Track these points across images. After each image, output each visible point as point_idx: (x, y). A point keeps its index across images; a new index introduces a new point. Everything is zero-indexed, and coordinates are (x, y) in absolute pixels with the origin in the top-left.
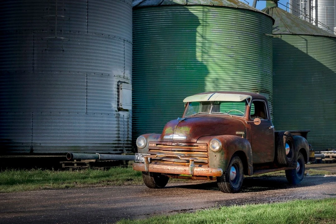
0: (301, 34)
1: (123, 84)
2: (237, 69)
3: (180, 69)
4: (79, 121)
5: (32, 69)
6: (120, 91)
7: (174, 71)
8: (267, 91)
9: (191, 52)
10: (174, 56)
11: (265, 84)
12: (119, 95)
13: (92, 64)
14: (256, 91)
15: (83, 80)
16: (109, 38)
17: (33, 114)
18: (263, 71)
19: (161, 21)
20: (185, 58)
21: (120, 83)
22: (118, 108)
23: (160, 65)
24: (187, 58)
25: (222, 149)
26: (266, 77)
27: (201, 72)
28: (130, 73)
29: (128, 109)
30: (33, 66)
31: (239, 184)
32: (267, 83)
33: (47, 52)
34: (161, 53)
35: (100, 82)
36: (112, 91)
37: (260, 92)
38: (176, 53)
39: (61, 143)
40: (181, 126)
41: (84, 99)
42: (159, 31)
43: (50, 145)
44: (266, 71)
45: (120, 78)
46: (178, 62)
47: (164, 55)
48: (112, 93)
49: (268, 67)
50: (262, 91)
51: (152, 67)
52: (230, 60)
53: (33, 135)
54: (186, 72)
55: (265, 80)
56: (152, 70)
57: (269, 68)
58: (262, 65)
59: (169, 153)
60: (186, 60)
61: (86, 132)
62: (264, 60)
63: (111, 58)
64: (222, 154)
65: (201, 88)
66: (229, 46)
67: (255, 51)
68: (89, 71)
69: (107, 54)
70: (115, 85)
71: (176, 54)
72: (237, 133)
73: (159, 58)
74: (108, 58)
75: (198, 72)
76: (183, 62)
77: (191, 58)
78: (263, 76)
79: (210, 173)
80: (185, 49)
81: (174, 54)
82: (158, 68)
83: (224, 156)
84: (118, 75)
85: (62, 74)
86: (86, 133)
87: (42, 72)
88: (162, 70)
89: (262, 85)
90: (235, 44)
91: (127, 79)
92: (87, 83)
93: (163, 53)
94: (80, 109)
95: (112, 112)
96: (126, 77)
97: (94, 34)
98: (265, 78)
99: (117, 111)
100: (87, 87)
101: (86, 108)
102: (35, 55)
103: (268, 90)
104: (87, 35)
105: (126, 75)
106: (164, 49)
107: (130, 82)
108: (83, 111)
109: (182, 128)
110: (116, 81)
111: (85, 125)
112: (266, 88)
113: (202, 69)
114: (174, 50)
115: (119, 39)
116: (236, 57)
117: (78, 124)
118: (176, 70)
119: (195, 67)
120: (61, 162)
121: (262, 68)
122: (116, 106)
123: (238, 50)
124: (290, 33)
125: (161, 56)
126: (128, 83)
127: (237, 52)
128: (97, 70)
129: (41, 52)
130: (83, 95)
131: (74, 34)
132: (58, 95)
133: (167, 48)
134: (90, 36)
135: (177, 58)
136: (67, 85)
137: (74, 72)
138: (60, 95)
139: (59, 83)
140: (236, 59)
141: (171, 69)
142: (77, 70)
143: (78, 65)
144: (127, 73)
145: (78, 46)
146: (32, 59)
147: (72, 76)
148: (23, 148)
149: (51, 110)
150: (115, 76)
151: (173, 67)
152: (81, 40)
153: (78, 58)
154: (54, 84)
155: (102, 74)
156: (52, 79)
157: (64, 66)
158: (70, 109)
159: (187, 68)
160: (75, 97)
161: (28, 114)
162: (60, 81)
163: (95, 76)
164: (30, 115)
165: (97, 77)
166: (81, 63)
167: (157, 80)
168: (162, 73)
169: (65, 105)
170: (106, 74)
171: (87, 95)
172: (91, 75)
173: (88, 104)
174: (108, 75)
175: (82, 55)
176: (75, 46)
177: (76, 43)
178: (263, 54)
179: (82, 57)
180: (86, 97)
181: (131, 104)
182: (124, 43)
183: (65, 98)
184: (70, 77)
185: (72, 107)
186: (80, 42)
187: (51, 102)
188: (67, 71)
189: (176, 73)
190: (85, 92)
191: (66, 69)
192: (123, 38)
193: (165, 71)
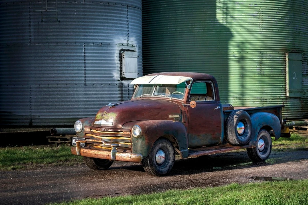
1: (126, 52)
2: (262, 28)
3: (198, 31)
4: (77, 93)
5: (29, 41)
6: (123, 60)
7: (192, 33)
8: (301, 51)
9: (209, 12)
10: (192, 17)
11: (298, 43)
12: (122, 64)
13: (90, 34)
14: (284, 52)
15: (81, 51)
16: (108, 6)
17: (32, 86)
18: (295, 29)
20: (203, 19)
21: (122, 51)
22: (120, 78)
23: (178, 27)
24: (205, 19)
25: (142, 135)
26: (299, 36)
27: (221, 34)
28: (135, 40)
29: (133, 78)
30: (30, 38)
31: (168, 168)
32: (300, 41)
33: (43, 23)
34: (178, 15)
35: (99, 51)
36: (114, 60)
37: (289, 52)
39: (59, 115)
40: (109, 112)
41: (82, 70)
43: (48, 117)
44: (300, 28)
45: (123, 46)
46: (196, 24)
47: (181, 17)
48: (114, 62)
49: (302, 24)
50: (293, 51)
51: (169, 30)
52: (253, 19)
53: (32, 107)
54: (204, 34)
55: (298, 39)
56: (169, 33)
57: (304, 25)
58: (293, 22)
59: (98, 138)
60: (204, 22)
61: (86, 103)
62: (295, 17)
63: (111, 26)
64: (143, 140)
65: (220, 51)
66: (253, 4)
67: (284, 8)
68: (87, 41)
69: (107, 23)
70: (117, 53)
71: (193, 15)
72: (170, 117)
73: (176, 19)
74: (107, 26)
75: (217, 34)
76: (201, 24)
77: (209, 19)
78: (295, 34)
79: (130, 158)
80: (203, 9)
81: (192, 15)
82: (176, 31)
83: (145, 141)
85: (59, 46)
86: (85, 105)
87: (39, 44)
88: (180, 33)
89: (293, 44)
90: (259, 2)
91: (132, 46)
92: (85, 54)
93: (180, 15)
94: (78, 80)
95: (113, 82)
96: (131, 44)
97: (92, 3)
99: (120, 80)
100: (85, 57)
101: (84, 79)
102: (32, 27)
103: (302, 49)
104: (84, 5)
106: (181, 10)
107: (137, 49)
108: (82, 82)
109: (110, 114)
110: (118, 50)
111: (84, 96)
112: (299, 48)
113: (222, 30)
114: (191, 11)
115: (121, 6)
116: (260, 16)
117: (77, 96)
118: (194, 32)
119: (214, 28)
120: (47, 137)
121: (292, 25)
122: (119, 75)
123: (263, 8)
125: (178, 18)
126: (133, 51)
127: (262, 10)
128: (96, 39)
129: (37, 24)
130: (82, 66)
131: (70, 4)
132: (55, 67)
133: (184, 9)
134: (87, 5)
135: (194, 20)
136: (64, 56)
137: (71, 42)
138: (57, 67)
139: (56, 55)
140: (260, 18)
141: (189, 31)
142: (75, 41)
143: (75, 35)
144: (132, 40)
145: (74, 17)
146: (29, 31)
147: (69, 47)
148: (22, 121)
149: (49, 83)
150: (117, 44)
151: (190, 29)
152: (78, 9)
153: (75, 29)
154: (51, 56)
155: (101, 44)
156: (49, 51)
157: (60, 37)
158: (68, 80)
159: (205, 31)
160: (72, 68)
161: (26, 86)
162: (57, 53)
163: (93, 46)
164: (28, 88)
165: (96, 46)
166: (78, 34)
167: (175, 43)
168: (179, 36)
169: (62, 77)
170: (106, 43)
171: (85, 66)
172: (89, 45)
173: (86, 75)
174: (108, 44)
175: (79, 25)
176: (71, 16)
177: (73, 13)
178: (295, 10)
179: (79, 27)
180: (85, 68)
181: (136, 72)
182: (127, 9)
183: (62, 70)
184: (67, 48)
185: (70, 79)
186: (77, 11)
187: (48, 74)
188: (64, 42)
189: (194, 35)
190: (83, 63)
191: (63, 41)
192: (126, 4)
193: (183, 34)
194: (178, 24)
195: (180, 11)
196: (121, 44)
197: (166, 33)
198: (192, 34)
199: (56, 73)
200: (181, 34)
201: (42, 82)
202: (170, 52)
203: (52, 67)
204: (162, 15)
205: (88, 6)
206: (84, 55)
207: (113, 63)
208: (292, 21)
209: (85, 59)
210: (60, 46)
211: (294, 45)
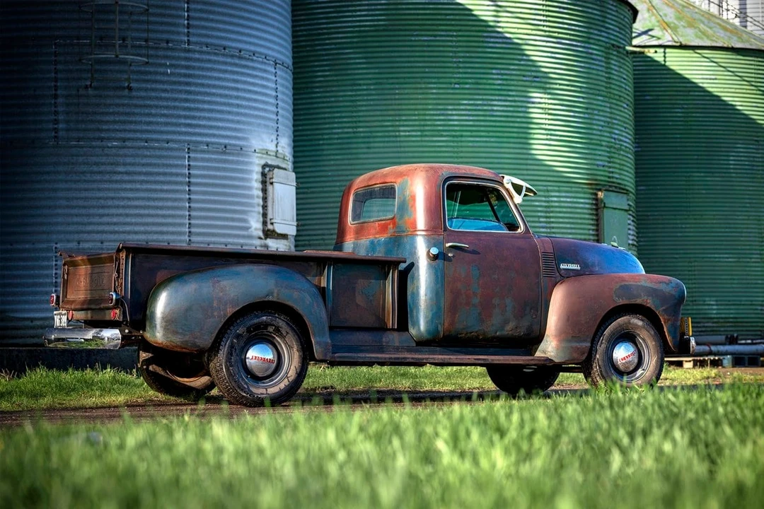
0: (700, 44)
1: (276, 170)
2: (549, 132)
3: (407, 134)
5: (53, 134)
6: (270, 188)
7: (394, 139)
8: (623, 189)
9: (434, 91)
10: (393, 102)
11: (617, 171)
12: (266, 198)
13: (201, 123)
14: (595, 189)
15: (180, 163)
16: (240, 58)
17: (58, 246)
18: (612, 138)
19: (359, 13)
20: (421, 107)
21: (267, 169)
22: (264, 231)
23: (358, 124)
24: (425, 107)
26: (619, 154)
27: (461, 142)
28: (289, 145)
29: (289, 233)
30: (56, 126)
32: (622, 167)
33: (90, 92)
34: (360, 96)
35: (221, 165)
36: (250, 188)
37: (606, 190)
38: (398, 94)
41: (182, 208)
42: (355, 40)
44: (621, 138)
45: (269, 157)
46: (404, 118)
47: (368, 100)
48: (250, 193)
49: (624, 129)
50: (611, 189)
51: (337, 131)
52: (531, 110)
54: (422, 141)
55: (618, 161)
56: (338, 139)
57: (627, 130)
58: (608, 123)
60: (422, 112)
62: (613, 111)
63: (246, 107)
66: (530, 76)
68: (194, 138)
69: (237, 98)
70: (257, 173)
71: (397, 97)
73: (355, 106)
74: (238, 106)
75: (453, 142)
76: (417, 118)
77: (435, 107)
78: (613, 150)
80: (420, 83)
81: (393, 97)
82: (354, 132)
84: (263, 150)
85: (129, 148)
87: (78, 141)
88: (364, 137)
89: (609, 172)
90: (543, 72)
91: (284, 159)
92: (189, 169)
93: (365, 95)
94: (173, 233)
95: (250, 242)
96: (281, 154)
97: (205, 49)
98: (616, 156)
99: (263, 237)
100: (189, 178)
101: (187, 230)
102: (60, 100)
103: (625, 185)
104: (189, 51)
105: (280, 151)
106: (367, 85)
107: (290, 166)
108: (182, 238)
110: (259, 165)
112: (619, 181)
113: (464, 133)
114: (392, 86)
115: (265, 60)
116: (545, 103)
118: (400, 136)
119: (446, 128)
121: (608, 129)
122: (260, 226)
123: (552, 85)
124: (674, 44)
125: (359, 103)
126: (285, 169)
127: (548, 91)
128: (214, 136)
129: (74, 92)
130: (181, 200)
131: (157, 48)
132: (119, 199)
133: (374, 81)
134: (195, 51)
135: (400, 107)
136: (140, 173)
137: (157, 141)
138: (123, 199)
139: (121, 169)
140: (546, 108)
141: (387, 134)
142: (165, 137)
143: (167, 124)
144: (284, 145)
145: (166, 78)
146: (53, 109)
147: (153, 152)
148: (32, 332)
149: (103, 237)
150: (257, 151)
151: (390, 129)
152: (174, 62)
153: (167, 107)
154: (108, 173)
155: (225, 147)
156: (104, 159)
157: (132, 127)
158: (150, 233)
159: (425, 133)
160: (160, 204)
161: (45, 246)
162: (125, 164)
163: (208, 152)
164: (49, 250)
165: (213, 153)
166: (174, 120)
167: (352, 162)
168: (363, 145)
169: (136, 224)
170: (235, 145)
171: (190, 199)
172: (199, 149)
173: (192, 222)
174: (239, 148)
175: (175, 100)
176: (158, 78)
177: (162, 70)
178: (612, 96)
179: (177, 104)
180: (189, 203)
181: (293, 221)
182: (275, 69)
183: (136, 207)
184: (148, 153)
185: (154, 229)
186: (171, 66)
187: (102, 216)
188: (141, 140)
189: (398, 144)
190: (185, 191)
191: (139, 135)
192: (273, 57)
193: (371, 140)
194: (359, 116)
195: (365, 87)
196: (265, 152)
197: (330, 139)
198: (393, 142)
199: (121, 215)
200: (367, 140)
201: (85, 236)
202: (338, 184)
203: (112, 198)
204: (319, 95)
205: (197, 56)
206: (187, 172)
207: (249, 195)
208: (608, 120)
209: (189, 182)
210: (132, 148)
211: (611, 175)
